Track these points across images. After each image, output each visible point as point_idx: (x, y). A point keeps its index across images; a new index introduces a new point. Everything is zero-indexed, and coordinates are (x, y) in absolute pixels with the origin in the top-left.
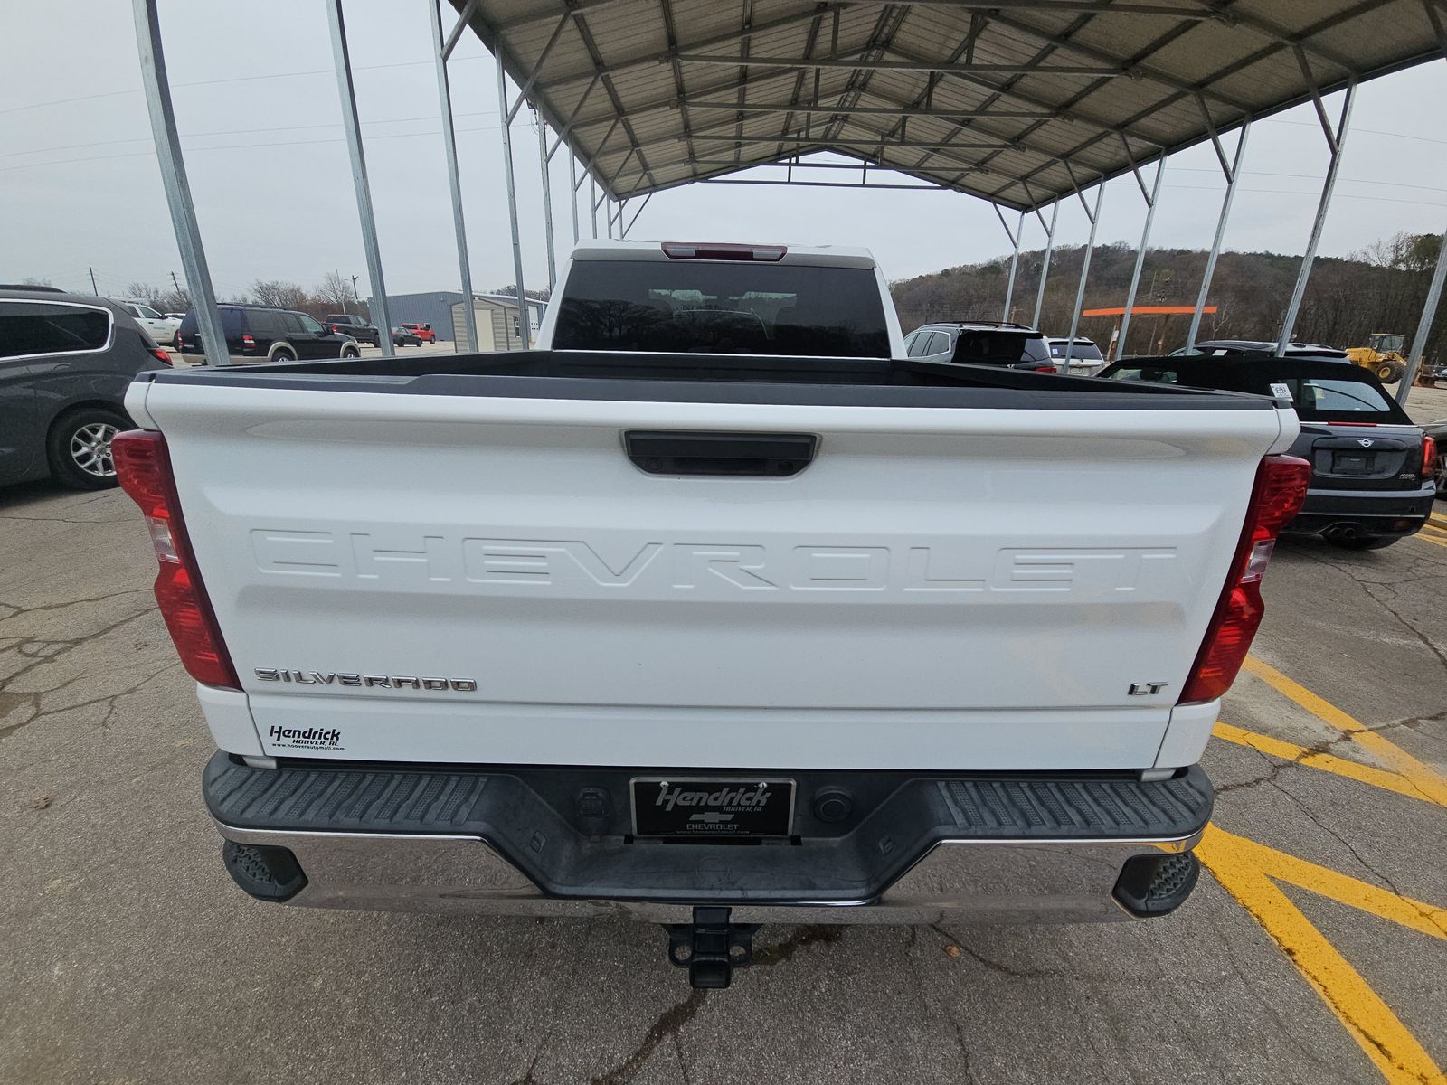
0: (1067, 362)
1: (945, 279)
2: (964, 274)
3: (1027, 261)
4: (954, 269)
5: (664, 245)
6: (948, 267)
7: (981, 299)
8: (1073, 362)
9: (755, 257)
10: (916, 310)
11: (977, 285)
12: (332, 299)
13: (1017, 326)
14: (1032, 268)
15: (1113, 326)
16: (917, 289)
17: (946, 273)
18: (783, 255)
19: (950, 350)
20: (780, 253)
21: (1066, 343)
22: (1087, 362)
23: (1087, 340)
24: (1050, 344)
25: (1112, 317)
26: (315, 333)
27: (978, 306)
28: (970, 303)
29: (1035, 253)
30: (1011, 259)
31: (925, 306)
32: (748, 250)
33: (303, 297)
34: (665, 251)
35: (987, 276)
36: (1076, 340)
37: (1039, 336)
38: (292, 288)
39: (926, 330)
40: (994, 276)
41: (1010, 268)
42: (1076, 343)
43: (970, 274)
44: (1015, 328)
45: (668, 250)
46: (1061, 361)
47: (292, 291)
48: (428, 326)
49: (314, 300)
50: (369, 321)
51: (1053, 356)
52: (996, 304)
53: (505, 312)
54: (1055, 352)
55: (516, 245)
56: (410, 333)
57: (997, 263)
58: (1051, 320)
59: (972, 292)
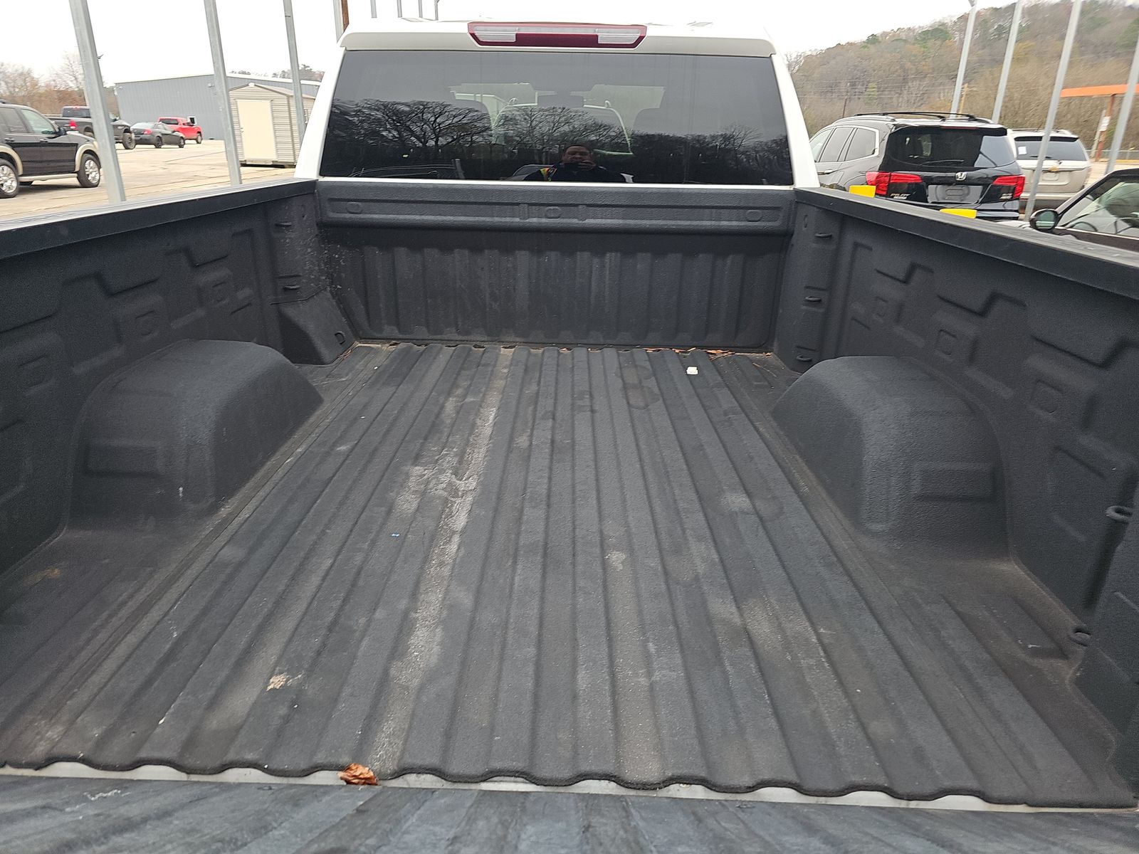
0: (1041, 164)
1: (872, 49)
2: (897, 40)
3: (985, 21)
4: (885, 34)
5: (472, 25)
6: (877, 32)
7: (921, 75)
8: (1049, 164)
9: (600, 42)
10: (832, 92)
11: (915, 56)
12: (71, 85)
13: (972, 118)
14: (991, 31)
15: (1101, 111)
16: (833, 62)
17: (873, 39)
18: (641, 38)
19: (877, 153)
20: (638, 36)
21: (1040, 138)
22: (1067, 164)
23: (1067, 134)
24: (1017, 139)
25: (1101, 98)
26: (43, 133)
27: (916, 83)
28: (905, 81)
29: (996, 9)
30: (964, 18)
31: (844, 85)
32: (590, 32)
33: (35, 84)
34: (473, 35)
35: (930, 44)
36: (1054, 134)
37: (1002, 132)
38: (20, 71)
39: (845, 126)
40: (938, 42)
41: (963, 31)
42: (1053, 139)
43: (905, 41)
44: (969, 120)
45: (477, 33)
46: (1033, 164)
47: (22, 74)
48: (192, 120)
49: (47, 86)
50: (118, 114)
51: (1020, 157)
52: (940, 81)
53: (288, 101)
54: (1023, 150)
55: (289, 17)
56: (168, 129)
57: (943, 24)
58: (1017, 102)
59: (908, 65)
